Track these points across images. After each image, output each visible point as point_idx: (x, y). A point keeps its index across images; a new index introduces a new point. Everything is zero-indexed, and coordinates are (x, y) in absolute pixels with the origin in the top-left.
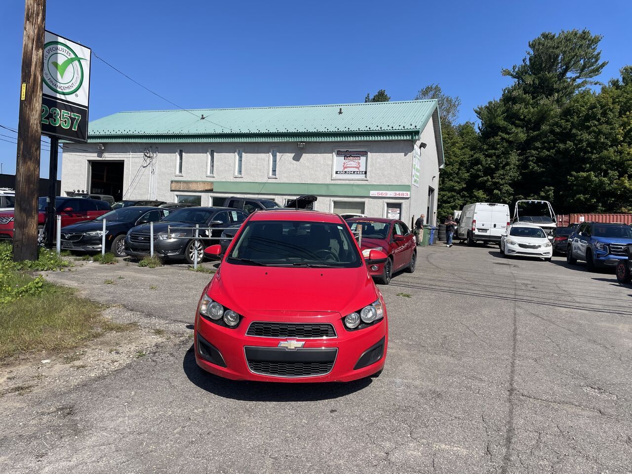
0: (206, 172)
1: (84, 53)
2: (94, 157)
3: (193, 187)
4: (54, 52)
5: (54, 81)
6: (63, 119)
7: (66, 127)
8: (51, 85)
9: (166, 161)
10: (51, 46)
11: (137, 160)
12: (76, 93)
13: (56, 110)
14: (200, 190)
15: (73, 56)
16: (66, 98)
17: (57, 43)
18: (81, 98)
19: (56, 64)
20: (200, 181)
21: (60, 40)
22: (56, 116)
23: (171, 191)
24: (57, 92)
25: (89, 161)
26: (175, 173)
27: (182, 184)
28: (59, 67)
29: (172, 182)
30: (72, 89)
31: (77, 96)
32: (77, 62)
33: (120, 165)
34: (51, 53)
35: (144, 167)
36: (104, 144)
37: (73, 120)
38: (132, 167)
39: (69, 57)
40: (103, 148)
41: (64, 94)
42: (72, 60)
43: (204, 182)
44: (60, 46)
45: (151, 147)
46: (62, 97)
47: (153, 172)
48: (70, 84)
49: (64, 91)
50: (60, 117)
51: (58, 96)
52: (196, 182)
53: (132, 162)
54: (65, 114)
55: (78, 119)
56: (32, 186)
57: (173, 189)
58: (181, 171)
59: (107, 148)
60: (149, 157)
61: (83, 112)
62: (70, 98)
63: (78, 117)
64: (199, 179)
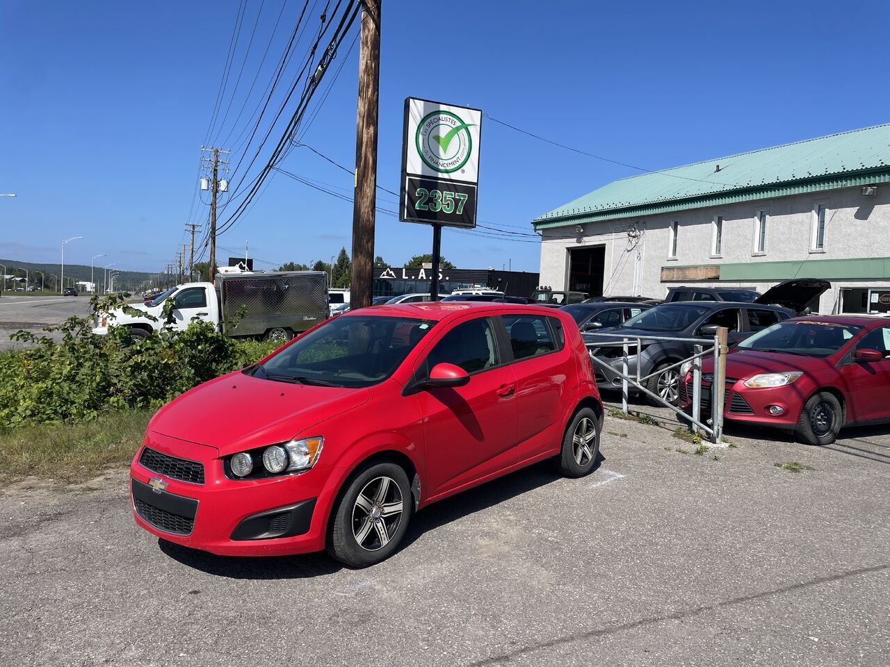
0: (710, 251)
1: (472, 117)
2: (573, 243)
3: (691, 275)
4: (435, 124)
5: (435, 159)
6: (445, 202)
7: (448, 211)
8: (432, 163)
9: (657, 240)
10: (432, 118)
11: (620, 242)
12: (462, 168)
13: (436, 192)
14: (701, 278)
15: (458, 124)
16: (449, 176)
17: (439, 112)
18: (469, 174)
19: (437, 138)
20: (701, 266)
21: (443, 108)
22: (436, 200)
23: (662, 282)
24: (438, 170)
25: (568, 249)
26: (667, 256)
27: (675, 272)
28: (441, 141)
29: (663, 269)
30: (457, 165)
31: (463, 171)
32: (463, 131)
33: (600, 251)
34: (432, 126)
35: (628, 251)
36: (583, 225)
37: (457, 201)
38: (614, 253)
39: (454, 127)
40: (582, 230)
41: (447, 172)
42: (458, 129)
43: (706, 267)
44: (442, 116)
45: (637, 223)
46: (446, 176)
47: (639, 258)
48: (455, 159)
49: (448, 168)
50: (442, 200)
51: (440, 175)
52: (696, 267)
53: (614, 245)
54: (449, 195)
55: (464, 200)
56: (362, 282)
57: (664, 279)
58: (674, 253)
59: (587, 229)
60: (634, 237)
61: (470, 190)
62: (454, 176)
63: (464, 197)
64: (699, 263)
